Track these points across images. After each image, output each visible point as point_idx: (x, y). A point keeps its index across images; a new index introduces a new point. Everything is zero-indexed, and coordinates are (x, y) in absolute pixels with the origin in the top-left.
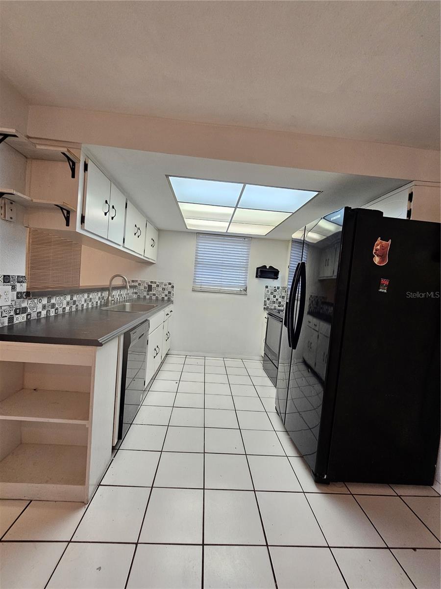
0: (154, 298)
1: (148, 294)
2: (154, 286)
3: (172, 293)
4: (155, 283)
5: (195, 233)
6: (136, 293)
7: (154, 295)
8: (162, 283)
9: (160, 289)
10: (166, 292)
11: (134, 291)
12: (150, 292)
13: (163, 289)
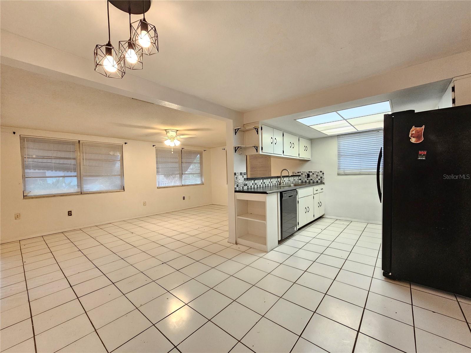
0: (311, 181)
1: (308, 180)
2: (311, 174)
3: (323, 178)
4: (312, 172)
5: (336, 136)
6: (300, 179)
7: (311, 179)
8: (316, 172)
9: (315, 176)
10: (319, 178)
11: (299, 178)
12: (309, 178)
13: (317, 175)
